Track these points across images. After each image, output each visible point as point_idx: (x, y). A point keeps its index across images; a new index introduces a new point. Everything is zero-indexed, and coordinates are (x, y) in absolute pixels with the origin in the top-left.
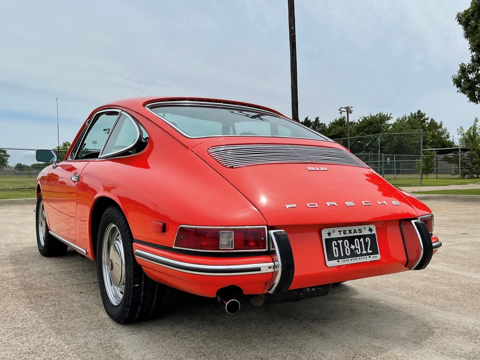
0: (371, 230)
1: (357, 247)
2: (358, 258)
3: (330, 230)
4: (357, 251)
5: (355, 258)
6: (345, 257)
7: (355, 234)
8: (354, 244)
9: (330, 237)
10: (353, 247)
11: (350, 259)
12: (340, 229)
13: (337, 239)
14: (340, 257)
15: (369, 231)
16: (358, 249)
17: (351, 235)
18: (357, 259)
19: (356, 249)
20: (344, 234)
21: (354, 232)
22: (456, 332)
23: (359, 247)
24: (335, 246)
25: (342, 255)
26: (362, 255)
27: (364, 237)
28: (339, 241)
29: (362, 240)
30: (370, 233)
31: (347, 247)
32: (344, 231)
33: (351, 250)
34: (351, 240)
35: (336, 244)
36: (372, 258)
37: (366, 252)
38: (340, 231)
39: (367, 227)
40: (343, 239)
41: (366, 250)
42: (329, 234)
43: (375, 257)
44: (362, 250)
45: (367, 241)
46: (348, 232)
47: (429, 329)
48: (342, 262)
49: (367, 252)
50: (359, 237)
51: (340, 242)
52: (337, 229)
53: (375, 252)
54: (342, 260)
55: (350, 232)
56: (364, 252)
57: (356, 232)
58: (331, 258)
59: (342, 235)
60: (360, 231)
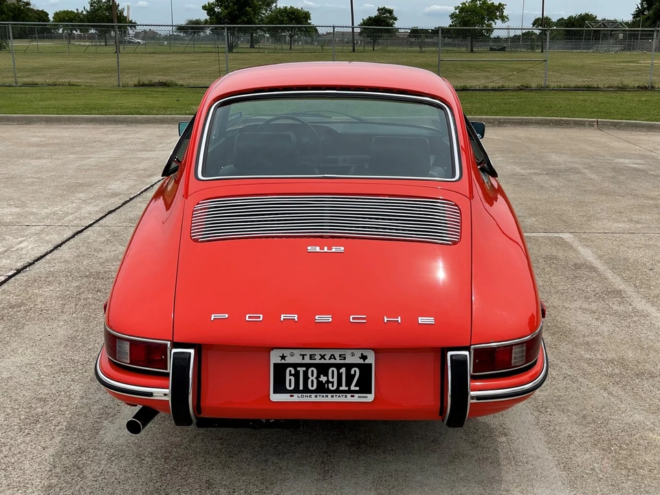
0: (364, 357)
1: (331, 380)
2: (330, 395)
3: (286, 352)
4: (330, 385)
5: (325, 395)
6: (308, 391)
7: (332, 361)
8: (327, 375)
9: (283, 361)
10: (323, 379)
11: (313, 395)
12: (303, 352)
13: (295, 366)
14: (296, 390)
15: (360, 358)
16: (333, 383)
17: (323, 361)
18: (327, 396)
19: (328, 382)
20: (311, 359)
21: (330, 359)
23: (335, 380)
24: (291, 375)
25: (301, 388)
26: (337, 391)
27: (349, 367)
28: (298, 369)
29: (343, 370)
30: (361, 361)
31: (311, 378)
32: (311, 355)
33: (319, 383)
34: (323, 369)
35: (293, 372)
36: (357, 398)
37: (347, 388)
38: (303, 356)
39: (358, 353)
40: (308, 366)
41: (348, 384)
42: (283, 357)
43: (363, 397)
44: (340, 384)
45: (352, 372)
46: (318, 357)
48: (296, 398)
49: (349, 388)
50: (338, 366)
51: (301, 370)
52: (297, 352)
53: (365, 388)
54: (300, 395)
55: (323, 357)
56: (344, 388)
57: (335, 359)
58: (281, 390)
59: (307, 360)
60: (343, 357)
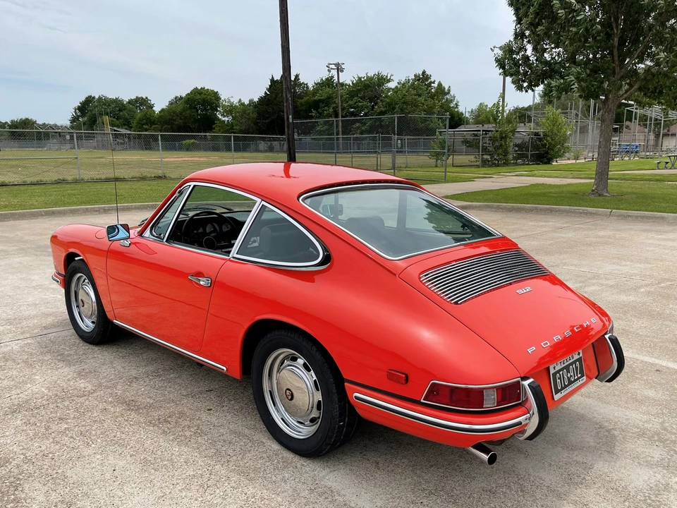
0: (579, 354)
1: (571, 374)
2: (573, 385)
3: (555, 364)
4: (572, 378)
5: (571, 386)
6: (566, 386)
7: (570, 362)
8: (570, 372)
9: (555, 371)
10: (569, 375)
11: (568, 388)
12: (561, 360)
13: (559, 371)
14: (562, 389)
17: (567, 363)
19: (571, 376)
20: (564, 364)
22: (633, 433)
23: (573, 374)
24: (558, 379)
25: (563, 386)
26: (575, 381)
27: (575, 362)
28: (560, 373)
29: (574, 366)
30: (578, 357)
31: (565, 377)
32: (563, 362)
33: (568, 378)
34: (567, 368)
35: (559, 377)
36: (581, 382)
37: (577, 377)
38: (561, 363)
39: (577, 351)
40: (562, 369)
41: (577, 375)
42: (554, 368)
43: (583, 380)
44: (575, 376)
45: (577, 366)
46: (565, 361)
47: (608, 431)
48: (563, 393)
50: (572, 364)
52: (559, 362)
53: (582, 376)
55: (567, 361)
57: (570, 359)
58: (557, 391)
59: (563, 366)
60: (573, 357)
